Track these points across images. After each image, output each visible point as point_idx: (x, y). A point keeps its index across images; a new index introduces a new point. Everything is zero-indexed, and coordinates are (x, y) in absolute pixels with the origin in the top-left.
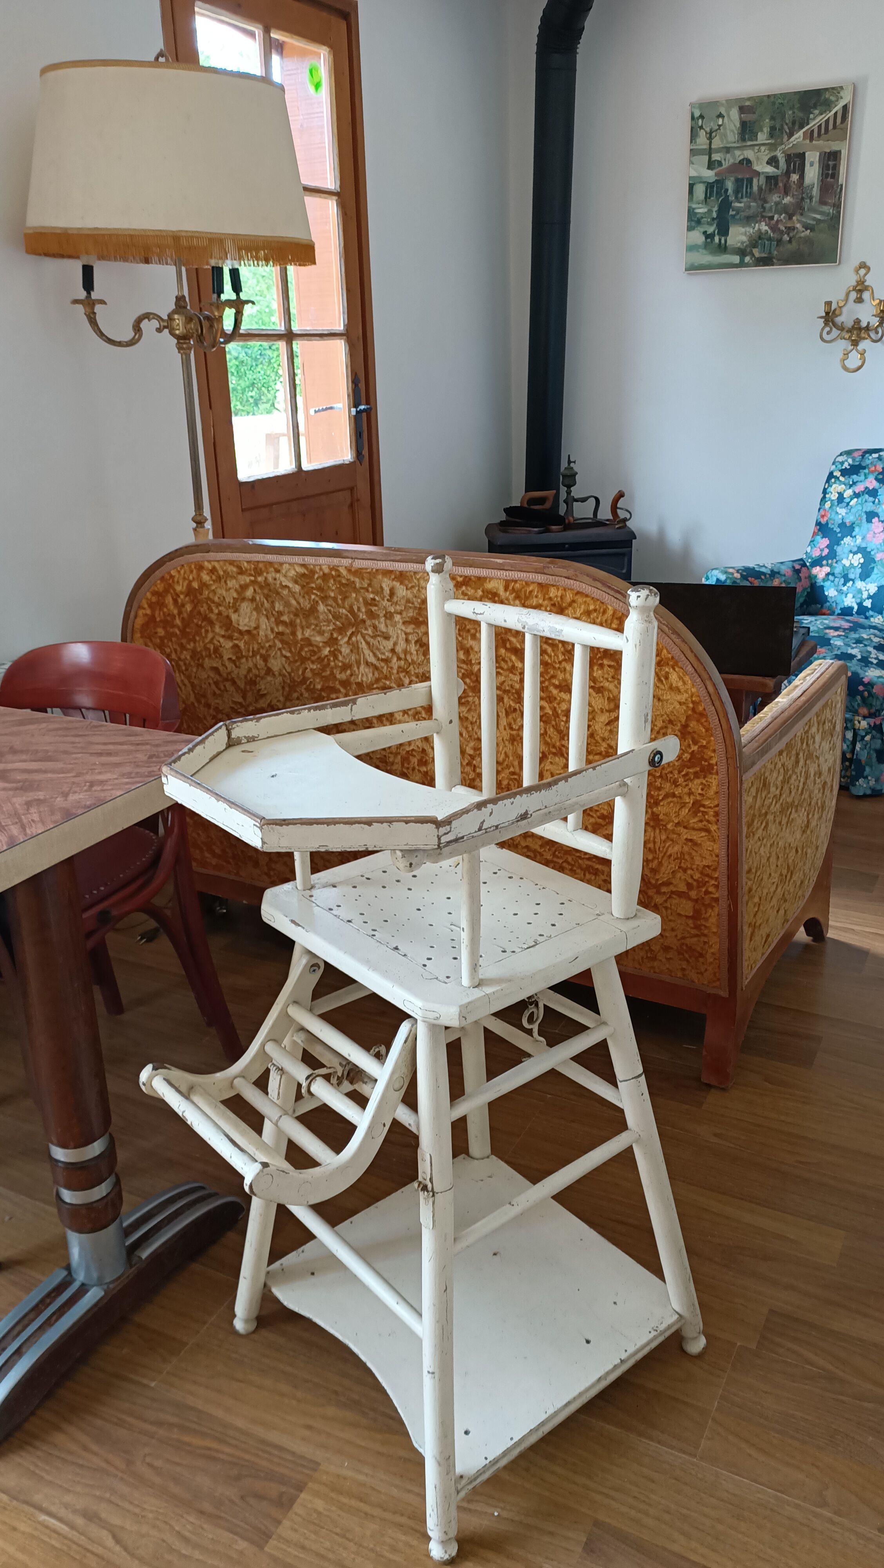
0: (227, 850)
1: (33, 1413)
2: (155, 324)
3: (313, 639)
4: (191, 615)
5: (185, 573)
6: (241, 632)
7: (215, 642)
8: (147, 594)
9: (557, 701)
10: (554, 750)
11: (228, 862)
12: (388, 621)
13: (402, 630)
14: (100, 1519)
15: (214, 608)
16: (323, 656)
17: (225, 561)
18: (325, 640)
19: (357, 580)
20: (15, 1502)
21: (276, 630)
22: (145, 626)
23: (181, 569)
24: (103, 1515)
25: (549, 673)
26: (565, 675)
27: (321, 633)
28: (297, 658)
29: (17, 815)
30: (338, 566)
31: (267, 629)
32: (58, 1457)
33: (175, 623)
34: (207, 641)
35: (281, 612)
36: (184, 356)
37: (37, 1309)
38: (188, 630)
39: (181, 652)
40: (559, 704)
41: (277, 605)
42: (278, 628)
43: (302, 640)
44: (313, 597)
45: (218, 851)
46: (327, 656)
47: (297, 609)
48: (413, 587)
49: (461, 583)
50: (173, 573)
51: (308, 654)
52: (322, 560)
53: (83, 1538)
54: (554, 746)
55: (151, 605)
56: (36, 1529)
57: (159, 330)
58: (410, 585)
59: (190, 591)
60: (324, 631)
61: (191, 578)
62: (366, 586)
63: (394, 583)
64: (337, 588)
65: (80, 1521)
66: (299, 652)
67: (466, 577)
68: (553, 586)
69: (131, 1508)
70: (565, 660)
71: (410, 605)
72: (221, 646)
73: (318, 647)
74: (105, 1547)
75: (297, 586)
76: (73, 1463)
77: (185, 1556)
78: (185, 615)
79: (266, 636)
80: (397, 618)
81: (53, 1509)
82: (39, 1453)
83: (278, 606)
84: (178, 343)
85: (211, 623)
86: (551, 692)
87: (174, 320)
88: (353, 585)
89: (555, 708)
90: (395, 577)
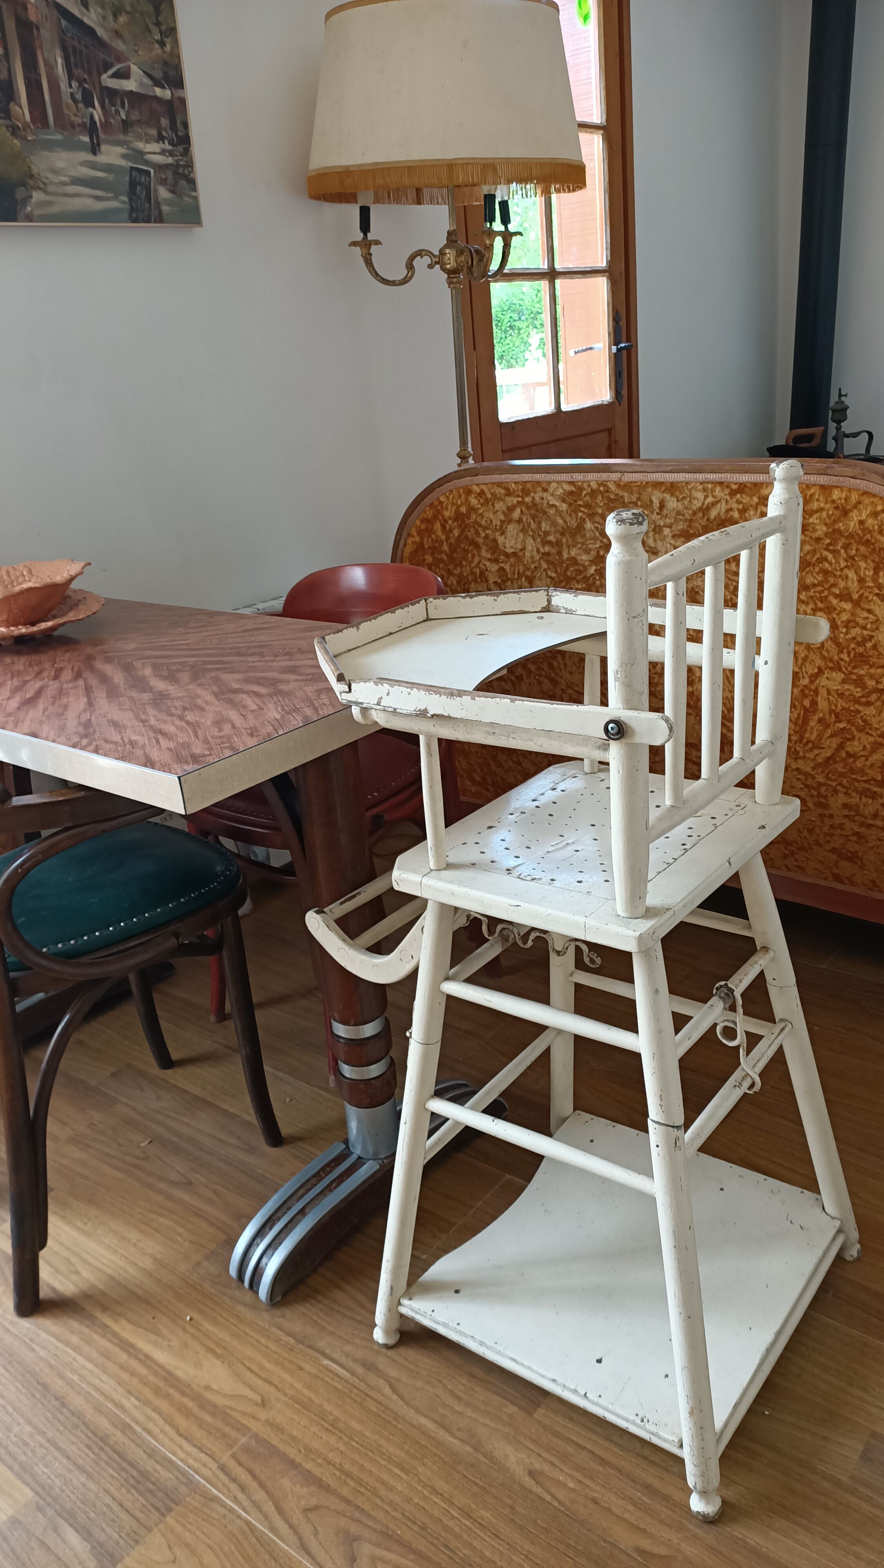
0: (487, 777)
1: (314, 1271)
2: (427, 260)
3: (578, 558)
4: (459, 540)
5: (453, 498)
6: (507, 555)
7: (482, 566)
8: (416, 522)
9: (836, 612)
10: (831, 665)
11: (487, 790)
12: (657, 536)
13: (671, 544)
14: (378, 1369)
15: (481, 532)
16: (588, 575)
17: (493, 483)
18: (592, 558)
19: (626, 494)
20: (300, 1346)
21: (542, 550)
22: (414, 553)
23: (450, 494)
24: (381, 1367)
25: (828, 581)
26: (846, 583)
27: (587, 551)
28: (562, 578)
29: (309, 699)
30: (607, 481)
31: (532, 550)
32: (339, 1312)
33: (442, 549)
34: (473, 565)
35: (547, 532)
36: (454, 291)
37: (318, 1176)
38: (455, 555)
39: (448, 578)
40: (838, 614)
41: (543, 525)
42: (544, 549)
43: (568, 559)
44: (580, 514)
45: (478, 778)
46: (593, 575)
47: (563, 528)
48: (684, 498)
49: (735, 490)
50: (442, 499)
51: (574, 574)
52: (591, 476)
53: (362, 1384)
54: (831, 661)
55: (420, 533)
56: (320, 1371)
57: (431, 266)
58: (681, 497)
59: (458, 517)
60: (590, 550)
61: (459, 502)
62: (635, 500)
63: (665, 495)
64: (605, 504)
65: (360, 1370)
66: (565, 572)
67: (741, 484)
68: (837, 487)
69: (406, 1364)
70: (847, 567)
71: (681, 517)
72: (487, 570)
73: (583, 566)
74: (383, 1395)
75: (564, 504)
76: (352, 1318)
77: (458, 1413)
78: (453, 540)
79: (532, 557)
80: (667, 531)
81: (335, 1356)
82: (321, 1306)
83: (545, 526)
84: (449, 277)
85: (478, 547)
86: (830, 602)
87: (445, 254)
88: (622, 500)
89: (834, 619)
90: (666, 489)
